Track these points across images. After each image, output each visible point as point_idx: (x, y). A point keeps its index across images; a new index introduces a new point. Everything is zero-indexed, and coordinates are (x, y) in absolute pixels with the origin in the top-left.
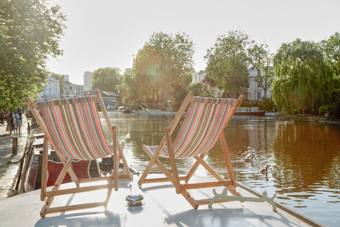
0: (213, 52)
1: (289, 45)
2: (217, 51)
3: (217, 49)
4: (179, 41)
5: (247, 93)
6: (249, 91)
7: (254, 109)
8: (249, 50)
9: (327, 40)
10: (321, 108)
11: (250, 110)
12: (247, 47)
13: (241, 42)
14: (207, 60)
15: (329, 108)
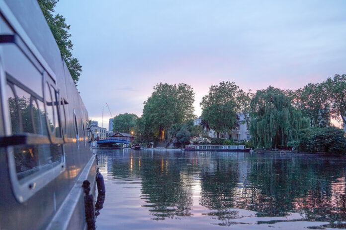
0: (207, 99)
1: (264, 92)
2: (211, 99)
3: (211, 98)
4: (182, 91)
5: (238, 135)
6: (239, 133)
7: (242, 147)
8: (238, 98)
9: (302, 89)
10: (288, 142)
11: (238, 148)
12: (236, 95)
13: (230, 91)
14: (202, 106)
15: (295, 143)
